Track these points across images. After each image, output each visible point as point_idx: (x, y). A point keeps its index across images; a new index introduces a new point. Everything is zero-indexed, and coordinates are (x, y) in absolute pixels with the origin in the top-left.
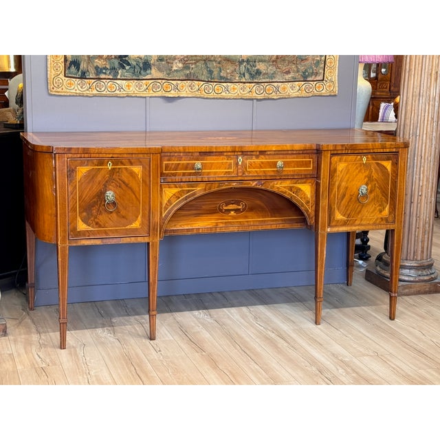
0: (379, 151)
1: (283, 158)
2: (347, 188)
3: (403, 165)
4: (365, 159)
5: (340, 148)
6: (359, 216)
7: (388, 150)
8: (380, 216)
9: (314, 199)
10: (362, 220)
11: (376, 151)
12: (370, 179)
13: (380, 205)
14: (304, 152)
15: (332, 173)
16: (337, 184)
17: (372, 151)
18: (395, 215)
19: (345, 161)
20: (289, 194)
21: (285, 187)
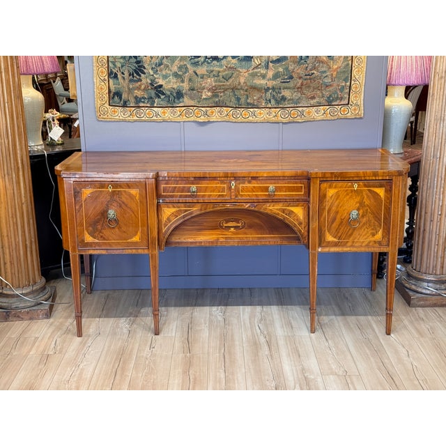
0: (371, 178)
1: (275, 184)
2: (337, 212)
3: (397, 192)
4: (356, 186)
5: (329, 175)
6: (351, 239)
7: (380, 178)
8: (373, 239)
9: (307, 221)
10: (353, 242)
11: (368, 178)
12: (361, 205)
13: (373, 229)
14: (295, 177)
15: (322, 198)
16: (327, 208)
17: (363, 179)
18: (389, 239)
19: (335, 187)
20: (281, 215)
21: (277, 209)
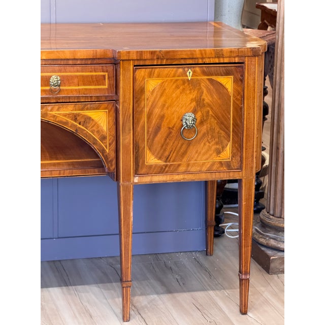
0: (212, 61)
1: (60, 71)
2: (162, 117)
3: (251, 83)
4: (190, 74)
5: (148, 56)
6: (185, 159)
7: (226, 60)
8: (218, 159)
9: (114, 132)
10: (188, 165)
11: (207, 61)
12: (199, 103)
13: (217, 143)
14: (93, 61)
15: (138, 94)
16: (146, 110)
17: (200, 61)
18: (241, 157)
19: (158, 76)
20: (71, 125)
21: (65, 115)
